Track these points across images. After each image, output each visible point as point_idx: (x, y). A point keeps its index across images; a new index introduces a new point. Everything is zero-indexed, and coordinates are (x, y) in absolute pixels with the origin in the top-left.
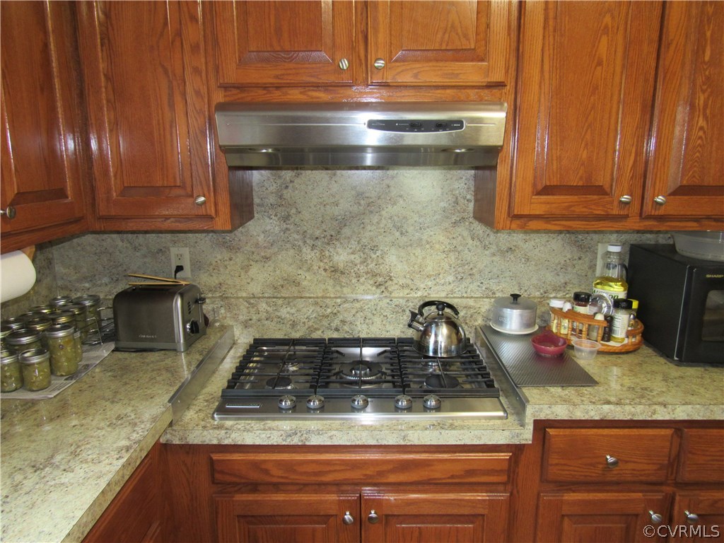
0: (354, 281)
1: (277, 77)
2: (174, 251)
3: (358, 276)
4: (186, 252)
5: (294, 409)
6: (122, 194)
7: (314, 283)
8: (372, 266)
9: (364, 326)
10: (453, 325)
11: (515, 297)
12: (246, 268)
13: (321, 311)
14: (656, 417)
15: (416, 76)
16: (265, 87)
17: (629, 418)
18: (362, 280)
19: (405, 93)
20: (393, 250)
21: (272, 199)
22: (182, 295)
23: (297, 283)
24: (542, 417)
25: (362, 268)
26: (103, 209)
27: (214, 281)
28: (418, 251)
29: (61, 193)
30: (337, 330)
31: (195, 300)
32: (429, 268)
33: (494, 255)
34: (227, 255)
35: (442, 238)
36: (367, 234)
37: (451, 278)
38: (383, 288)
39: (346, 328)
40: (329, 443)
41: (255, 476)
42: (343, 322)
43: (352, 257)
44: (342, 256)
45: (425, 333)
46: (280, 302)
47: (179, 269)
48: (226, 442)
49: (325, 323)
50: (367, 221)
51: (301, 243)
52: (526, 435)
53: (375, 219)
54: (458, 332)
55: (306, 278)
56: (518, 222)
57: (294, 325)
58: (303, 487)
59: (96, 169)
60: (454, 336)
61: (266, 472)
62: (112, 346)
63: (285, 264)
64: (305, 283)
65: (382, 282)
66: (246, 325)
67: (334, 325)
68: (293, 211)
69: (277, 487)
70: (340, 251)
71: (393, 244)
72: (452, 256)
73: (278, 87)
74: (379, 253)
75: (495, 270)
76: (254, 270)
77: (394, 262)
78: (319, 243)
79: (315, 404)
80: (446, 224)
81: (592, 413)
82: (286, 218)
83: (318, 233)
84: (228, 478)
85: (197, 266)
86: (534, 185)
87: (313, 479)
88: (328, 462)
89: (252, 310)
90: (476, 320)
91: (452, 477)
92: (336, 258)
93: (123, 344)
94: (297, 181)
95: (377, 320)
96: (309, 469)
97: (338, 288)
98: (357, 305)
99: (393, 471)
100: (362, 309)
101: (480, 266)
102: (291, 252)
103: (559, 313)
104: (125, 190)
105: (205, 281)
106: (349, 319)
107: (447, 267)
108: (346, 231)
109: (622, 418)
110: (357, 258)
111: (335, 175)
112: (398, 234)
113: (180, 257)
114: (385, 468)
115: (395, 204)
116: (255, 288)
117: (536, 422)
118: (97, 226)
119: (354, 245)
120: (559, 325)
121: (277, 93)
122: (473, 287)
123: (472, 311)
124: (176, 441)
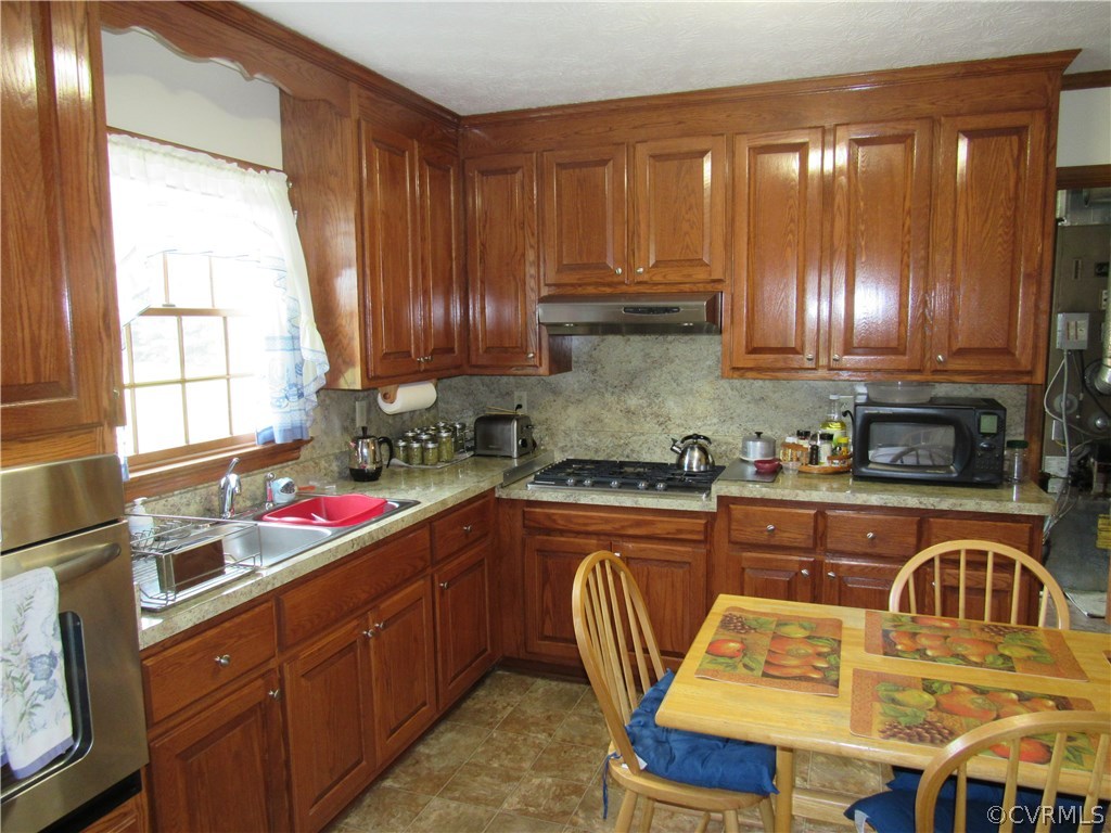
0: (642, 420)
1: (579, 279)
2: (516, 394)
3: (645, 417)
4: (525, 395)
5: (576, 484)
6: (485, 352)
7: (613, 420)
8: (656, 408)
9: (648, 455)
10: (704, 451)
11: (759, 434)
12: (565, 408)
13: (616, 442)
14: (798, 499)
15: (664, 277)
16: (572, 285)
17: (779, 498)
18: (648, 419)
19: (660, 287)
20: (671, 397)
21: (585, 358)
22: (518, 420)
23: (600, 420)
24: (722, 493)
25: (648, 411)
26: (474, 359)
27: (543, 417)
28: (690, 398)
29: (451, 350)
30: (628, 457)
31: (526, 426)
32: (699, 412)
33: (749, 402)
34: (552, 398)
35: (708, 389)
36: (652, 385)
37: (715, 420)
38: (663, 426)
39: (634, 455)
40: (591, 503)
41: (548, 523)
42: (632, 451)
43: (641, 401)
44: (633, 401)
45: (682, 456)
46: (587, 433)
47: (519, 406)
48: (532, 498)
49: (619, 451)
50: (651, 375)
51: (603, 390)
52: (712, 506)
53: (658, 374)
54: (707, 458)
55: (607, 417)
56: (738, 373)
57: (597, 451)
58: (578, 533)
59: (471, 336)
60: (703, 460)
61: (554, 521)
62: (472, 453)
63: (593, 407)
64: (606, 420)
65: (663, 422)
66: (563, 450)
67: (625, 453)
68: (599, 367)
69: (562, 532)
70: (632, 397)
71: (671, 392)
72: (717, 403)
73: (580, 285)
74: (660, 399)
75: (750, 415)
76: (570, 410)
77: (673, 407)
78: (617, 390)
79: (587, 482)
80: (711, 378)
81: (755, 493)
82: (595, 371)
83: (616, 383)
84: (532, 524)
85: (532, 406)
86: (747, 347)
87: (583, 528)
88: (591, 518)
89: (568, 439)
90: (734, 454)
91: (668, 533)
92: (629, 402)
93: (479, 452)
94: (602, 345)
95: (658, 451)
96: (581, 521)
97: (630, 425)
98: (643, 438)
99: (631, 526)
100: (646, 442)
101: (738, 411)
102: (597, 397)
103: (786, 446)
104: (488, 350)
105: (535, 416)
106: (637, 449)
107: (712, 411)
108: (637, 381)
109: (773, 497)
110: (644, 402)
111: (629, 340)
112: (675, 385)
113: (520, 398)
114: (626, 524)
115: (672, 362)
116: (571, 423)
117: (718, 497)
118: (469, 372)
119: (642, 392)
120: (785, 454)
121: (580, 289)
122: (734, 428)
123: (731, 446)
124: (504, 497)
